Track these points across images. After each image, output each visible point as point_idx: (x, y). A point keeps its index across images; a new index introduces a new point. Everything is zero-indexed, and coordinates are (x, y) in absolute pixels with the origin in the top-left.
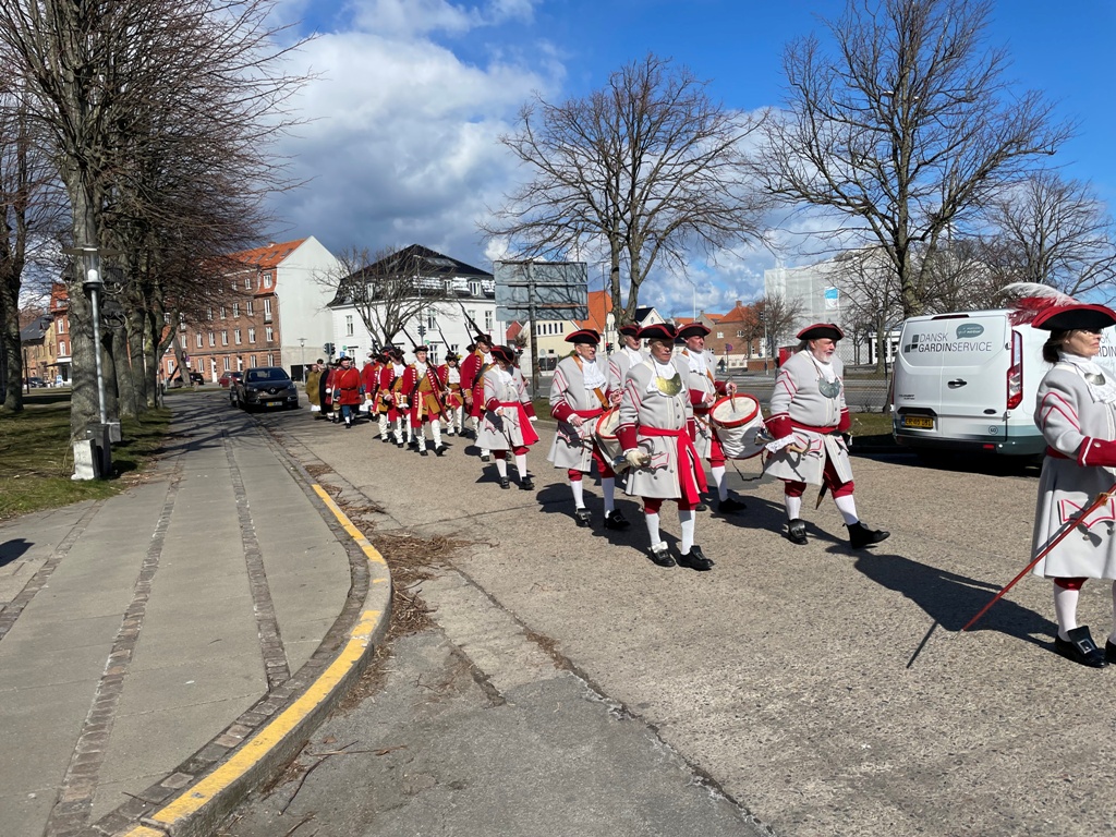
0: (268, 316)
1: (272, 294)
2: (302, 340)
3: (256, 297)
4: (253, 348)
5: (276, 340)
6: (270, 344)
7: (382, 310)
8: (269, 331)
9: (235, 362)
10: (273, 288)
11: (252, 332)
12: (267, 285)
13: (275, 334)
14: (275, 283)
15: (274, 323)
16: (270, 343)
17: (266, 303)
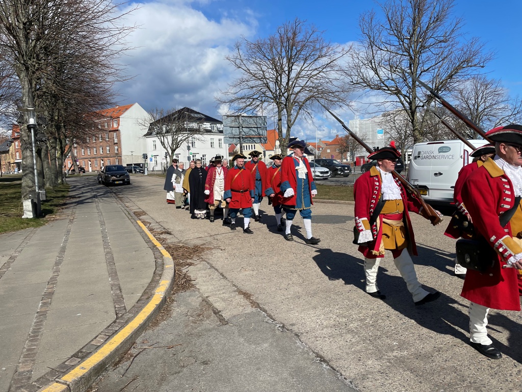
0: (116, 141)
1: (118, 130)
2: (132, 152)
3: (110, 131)
4: (109, 156)
5: (120, 152)
6: (117, 154)
7: (170, 138)
8: (116, 147)
9: (100, 162)
10: (118, 127)
11: (108, 148)
12: (115, 126)
13: (119, 149)
14: (119, 125)
15: (118, 144)
17: (115, 134)
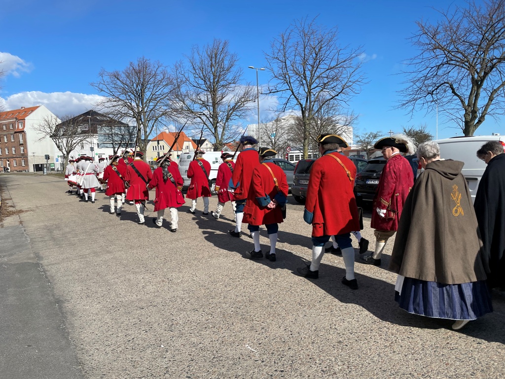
0: (22, 141)
1: (23, 131)
2: (33, 153)
3: (16, 132)
4: (15, 157)
5: (26, 152)
7: (65, 140)
8: (22, 148)
9: (6, 163)
10: (23, 128)
11: (13, 149)
12: (21, 127)
13: (25, 150)
15: (24, 145)
16: (22, 154)
17: (20, 136)
